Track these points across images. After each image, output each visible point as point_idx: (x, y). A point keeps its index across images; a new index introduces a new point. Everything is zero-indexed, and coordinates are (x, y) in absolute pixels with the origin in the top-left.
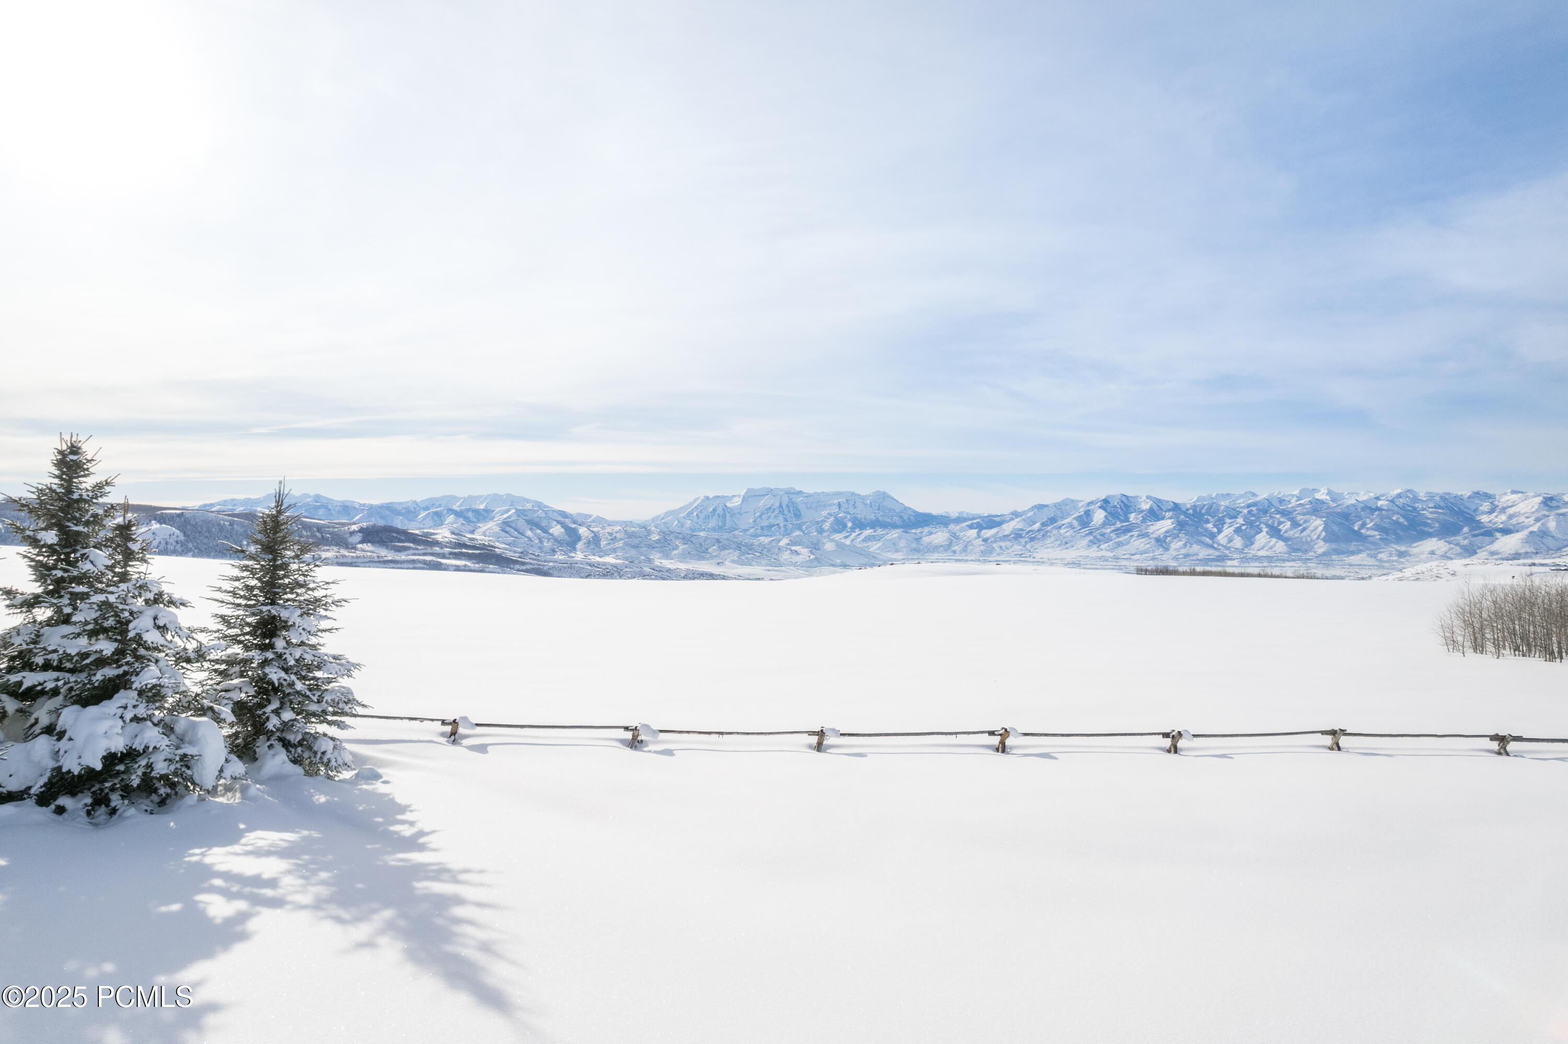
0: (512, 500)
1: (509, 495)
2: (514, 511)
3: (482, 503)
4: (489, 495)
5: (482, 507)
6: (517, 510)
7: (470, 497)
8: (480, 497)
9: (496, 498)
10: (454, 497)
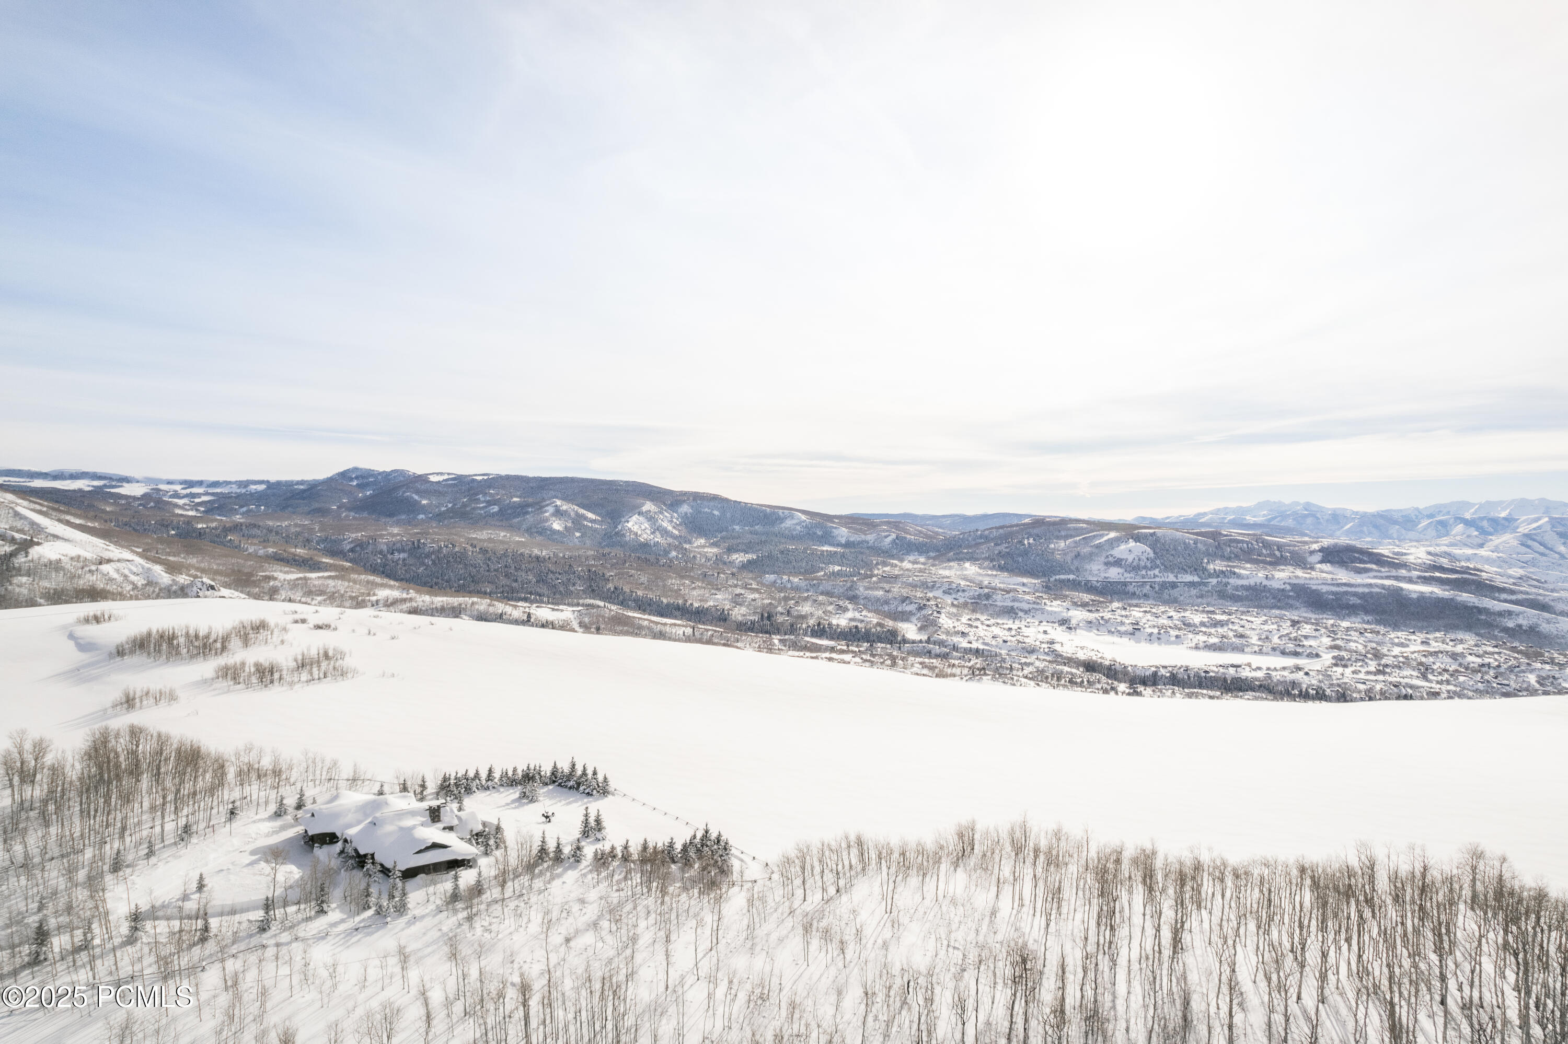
0: (1547, 506)
1: (1543, 499)
2: (1547, 519)
3: (1504, 509)
4: (1514, 501)
5: (1503, 514)
6: (1551, 518)
7: (1488, 503)
8: (1501, 502)
9: (1523, 504)
10: (1468, 503)
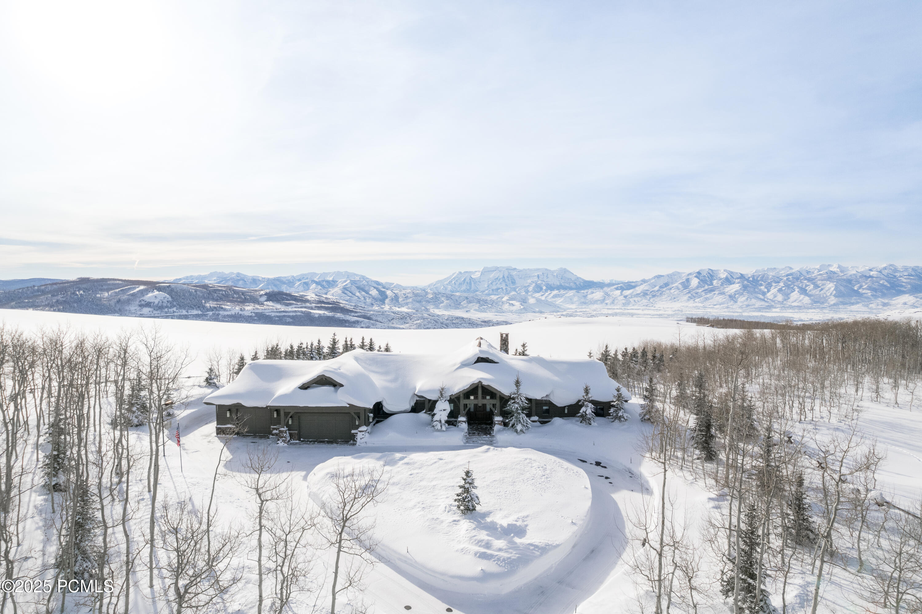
0: (348, 275)
1: (346, 272)
2: (349, 281)
3: (330, 277)
4: (335, 272)
5: (331, 279)
6: (351, 280)
7: (324, 273)
8: (330, 273)
9: (339, 274)
10: (315, 273)
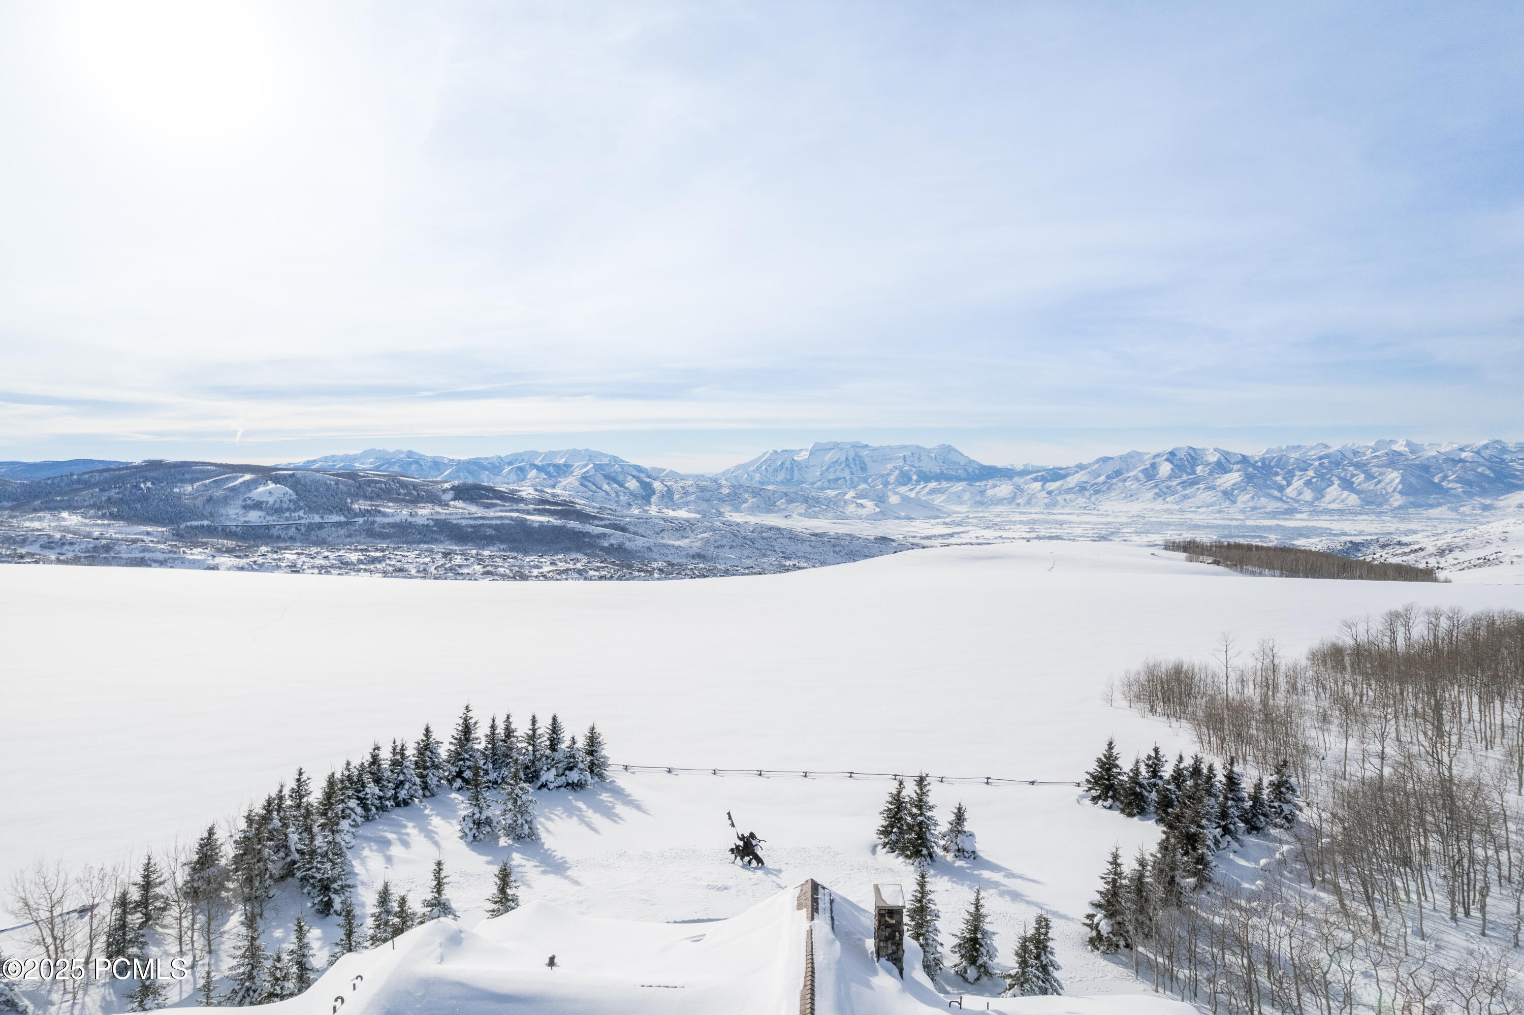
0: (591, 455)
1: (587, 450)
2: (592, 465)
3: (561, 458)
4: (568, 450)
5: (562, 462)
6: (595, 465)
7: (550, 452)
8: (560, 452)
9: (575, 453)
10: (537, 452)
